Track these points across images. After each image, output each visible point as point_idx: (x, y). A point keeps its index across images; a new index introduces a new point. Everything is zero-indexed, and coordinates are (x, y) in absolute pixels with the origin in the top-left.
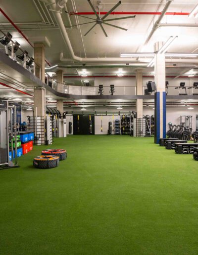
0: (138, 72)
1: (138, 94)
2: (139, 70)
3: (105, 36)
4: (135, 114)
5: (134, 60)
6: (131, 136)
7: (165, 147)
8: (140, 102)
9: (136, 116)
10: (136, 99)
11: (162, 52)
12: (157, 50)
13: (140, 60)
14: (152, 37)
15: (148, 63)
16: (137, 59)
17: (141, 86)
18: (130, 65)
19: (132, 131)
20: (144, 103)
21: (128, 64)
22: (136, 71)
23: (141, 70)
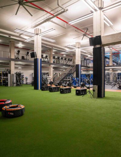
0: (12, 43)
1: (12, 58)
2: (13, 42)
3: (15, 14)
4: (9, 71)
5: (18, 35)
6: (6, 86)
8: (13, 63)
9: (10, 73)
10: (10, 61)
12: (37, 33)
13: (22, 36)
14: (40, 26)
15: (26, 39)
16: (20, 35)
17: (14, 52)
18: (11, 37)
19: (8, 83)
20: (15, 64)
21: (10, 36)
22: (10, 42)
23: (14, 42)
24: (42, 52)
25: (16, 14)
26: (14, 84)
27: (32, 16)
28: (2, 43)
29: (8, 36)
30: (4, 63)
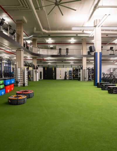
0: (84, 40)
1: (83, 54)
2: (84, 39)
3: (61, 15)
4: (81, 66)
5: (81, 32)
6: (79, 80)
7: (101, 89)
8: (85, 60)
9: (82, 68)
10: (82, 58)
11: (99, 26)
12: (96, 25)
13: (85, 32)
15: (90, 34)
16: (83, 31)
17: (86, 49)
18: (79, 35)
19: (80, 77)
20: (87, 60)
21: (77, 35)
22: (82, 39)
23: (86, 39)
24: (102, 43)
25: (63, 15)
26: (85, 79)
27: (76, 10)
28: (78, 42)
29: (75, 35)
30: (75, 60)
